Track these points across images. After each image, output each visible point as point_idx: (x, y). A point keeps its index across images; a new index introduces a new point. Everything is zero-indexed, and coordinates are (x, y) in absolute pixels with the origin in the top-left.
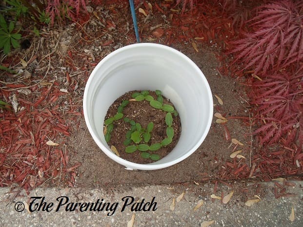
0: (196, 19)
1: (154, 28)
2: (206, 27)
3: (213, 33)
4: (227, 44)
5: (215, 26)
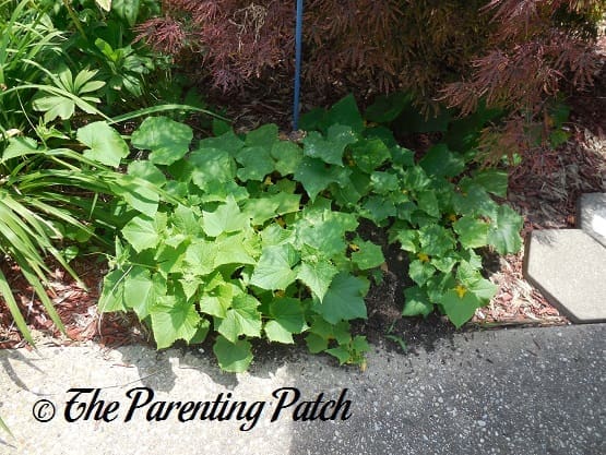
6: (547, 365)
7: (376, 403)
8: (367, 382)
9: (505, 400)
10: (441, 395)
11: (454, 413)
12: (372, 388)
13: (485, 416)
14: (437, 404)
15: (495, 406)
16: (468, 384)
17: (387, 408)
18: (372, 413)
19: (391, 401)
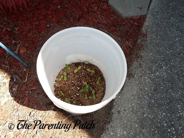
0: (28, 26)
1: (17, 51)
2: (37, 23)
3: (44, 22)
4: (54, 19)
5: (40, 19)
6: (155, 35)
7: (145, 97)
8: (137, 95)
9: (160, 56)
10: (151, 74)
11: (158, 74)
12: (139, 95)
13: (163, 65)
14: (153, 77)
15: (161, 60)
16: (151, 63)
17: (148, 94)
18: (148, 100)
19: (146, 91)
